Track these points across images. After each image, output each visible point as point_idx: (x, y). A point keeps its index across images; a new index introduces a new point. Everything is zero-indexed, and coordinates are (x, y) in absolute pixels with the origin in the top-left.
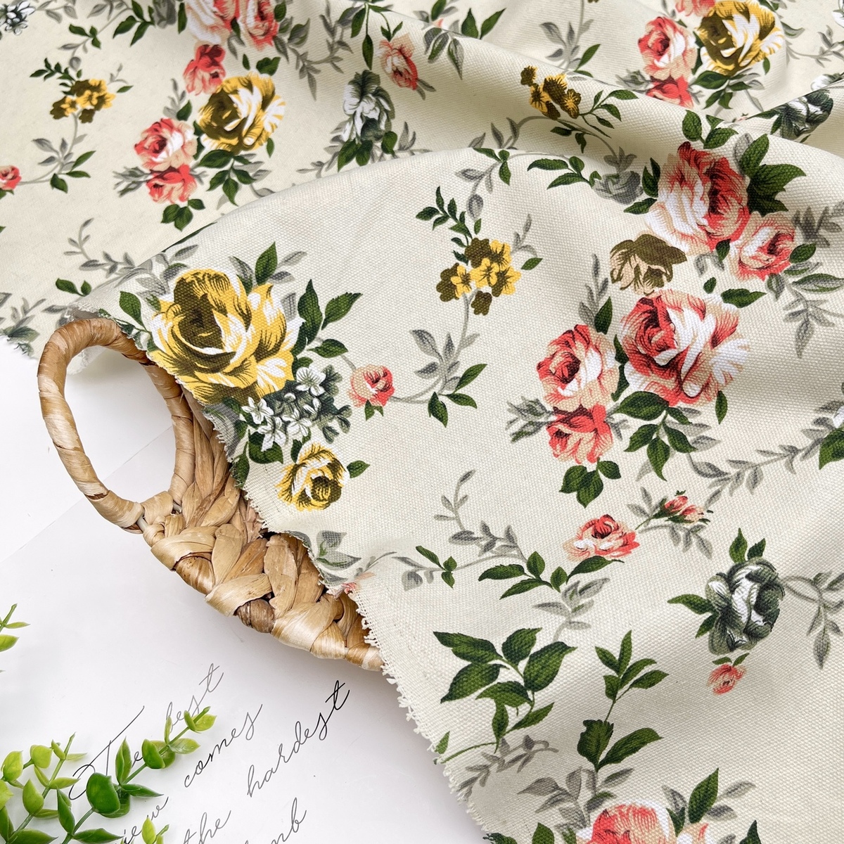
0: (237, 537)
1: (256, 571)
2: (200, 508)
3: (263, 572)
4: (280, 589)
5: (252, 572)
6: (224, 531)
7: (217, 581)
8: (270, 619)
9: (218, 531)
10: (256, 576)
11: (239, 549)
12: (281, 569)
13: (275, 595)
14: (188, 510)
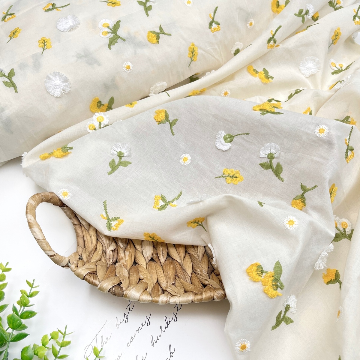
0: (104, 265)
1: (114, 276)
2: (89, 256)
3: (116, 276)
4: (123, 281)
5: (112, 276)
6: (99, 263)
7: (100, 281)
8: (122, 291)
9: (97, 263)
10: (114, 277)
11: (106, 269)
12: (122, 274)
13: (122, 283)
14: (85, 257)
